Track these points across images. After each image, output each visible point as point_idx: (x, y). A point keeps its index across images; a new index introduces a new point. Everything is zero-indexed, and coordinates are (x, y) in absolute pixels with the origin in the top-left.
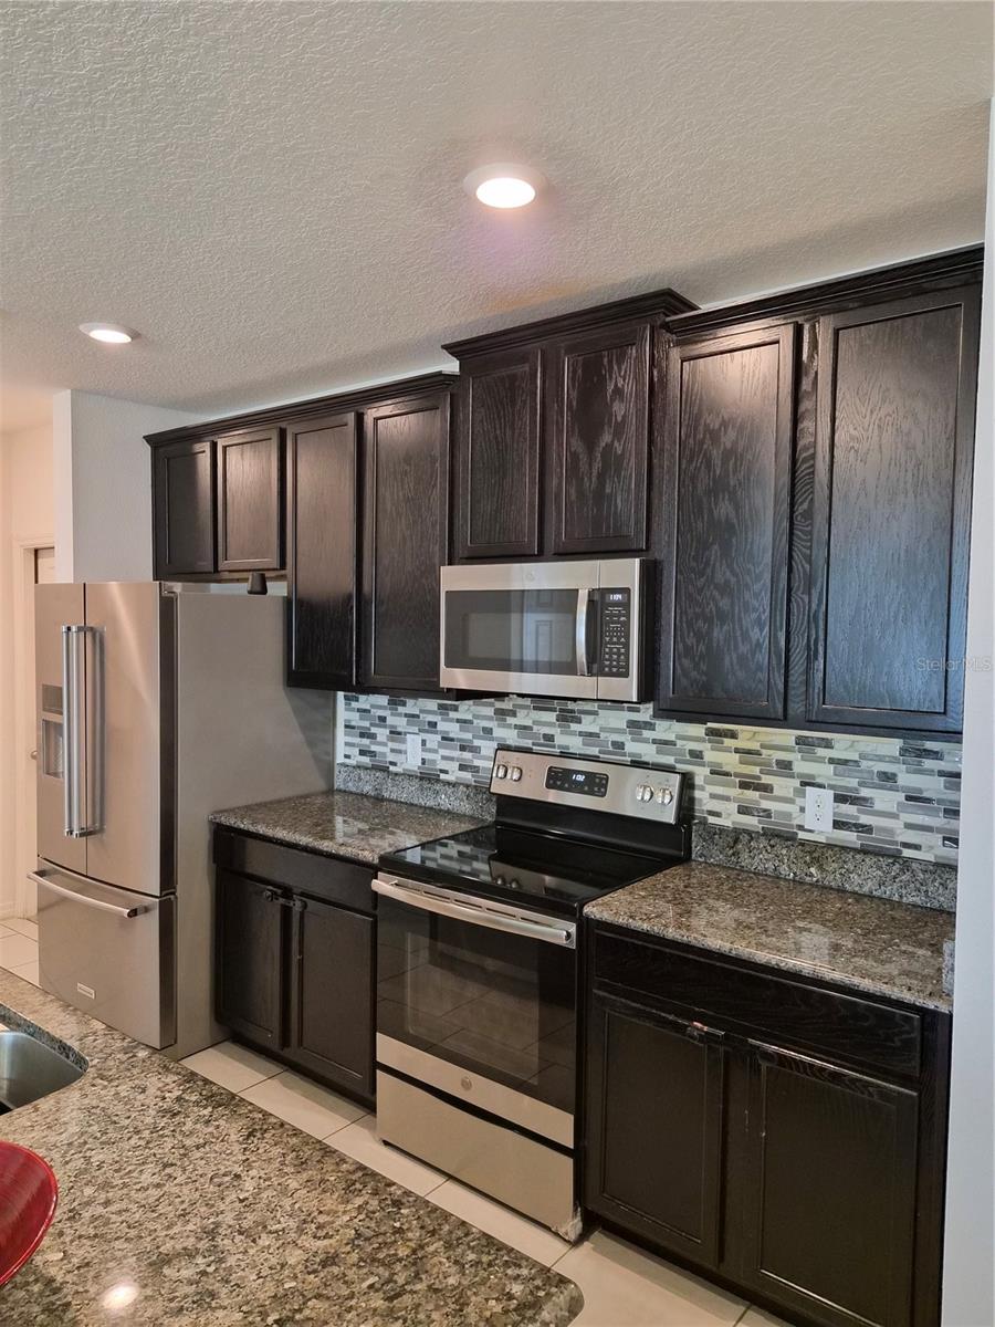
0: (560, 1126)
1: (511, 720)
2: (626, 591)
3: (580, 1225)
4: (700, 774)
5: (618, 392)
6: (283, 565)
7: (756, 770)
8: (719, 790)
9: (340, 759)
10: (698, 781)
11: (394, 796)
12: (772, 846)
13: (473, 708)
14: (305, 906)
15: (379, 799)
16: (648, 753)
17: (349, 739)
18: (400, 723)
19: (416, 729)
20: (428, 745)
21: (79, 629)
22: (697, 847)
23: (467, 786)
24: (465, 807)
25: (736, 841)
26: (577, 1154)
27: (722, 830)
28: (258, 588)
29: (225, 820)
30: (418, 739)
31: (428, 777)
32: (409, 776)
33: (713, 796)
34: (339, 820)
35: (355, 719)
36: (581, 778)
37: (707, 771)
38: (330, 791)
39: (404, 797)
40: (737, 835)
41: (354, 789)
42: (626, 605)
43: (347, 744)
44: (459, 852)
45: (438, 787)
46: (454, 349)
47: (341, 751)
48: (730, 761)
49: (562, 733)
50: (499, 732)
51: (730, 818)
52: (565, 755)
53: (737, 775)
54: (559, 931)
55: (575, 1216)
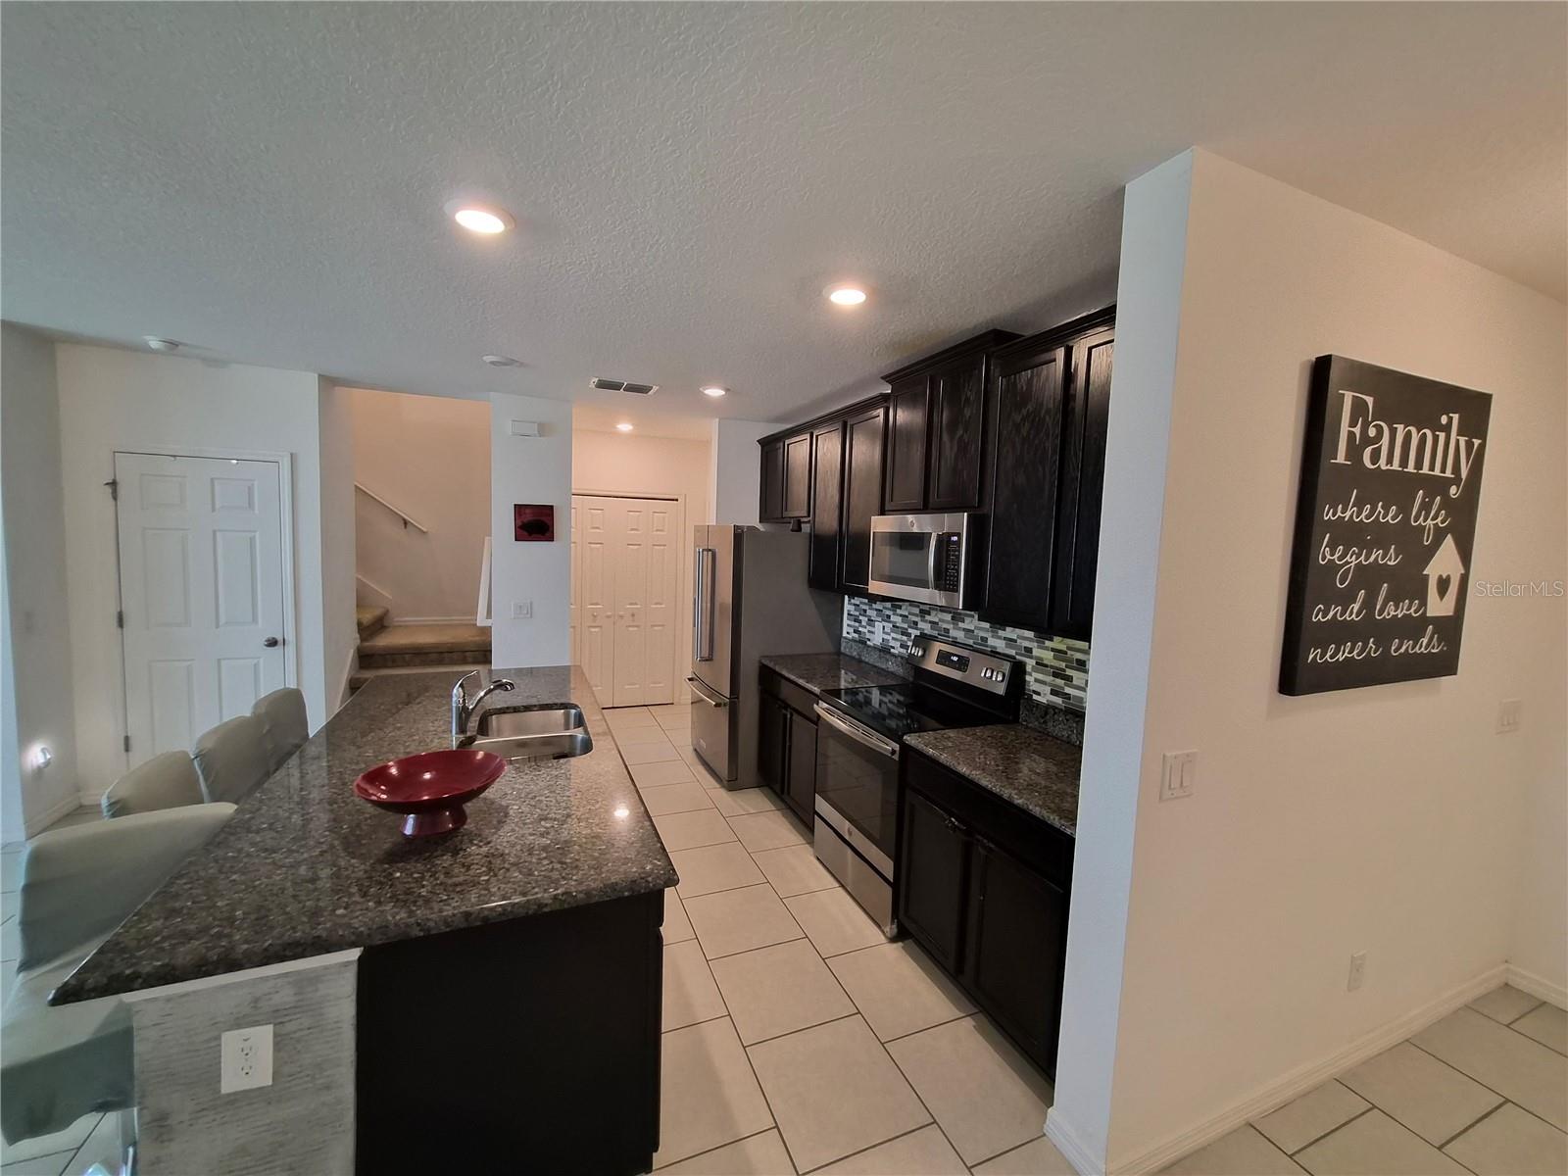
0: (887, 867)
1: (928, 618)
2: (959, 535)
3: (895, 930)
4: (1030, 663)
5: (967, 400)
6: (809, 516)
7: (1063, 665)
8: (1040, 676)
9: (845, 634)
10: (1029, 668)
11: (867, 660)
12: (1067, 720)
13: (909, 608)
14: (792, 715)
15: (860, 661)
16: (1000, 645)
17: (849, 623)
18: (872, 613)
19: (880, 619)
20: (886, 630)
21: (703, 550)
22: (1023, 713)
23: (902, 658)
24: (900, 671)
25: (1046, 713)
26: (895, 885)
27: (1038, 704)
28: (796, 528)
29: (766, 662)
30: (881, 625)
31: (884, 650)
32: (875, 648)
33: (1036, 680)
34: (843, 672)
35: (852, 608)
36: (955, 659)
37: (1033, 662)
38: (839, 653)
39: (871, 661)
40: (1049, 708)
41: (849, 654)
42: (958, 543)
43: (848, 625)
44: (898, 700)
45: (888, 656)
46: (889, 378)
47: (845, 629)
48: (1048, 656)
49: (954, 628)
50: (921, 625)
51: (1045, 697)
52: (955, 643)
53: (1052, 667)
54: (889, 746)
55: (892, 923)
